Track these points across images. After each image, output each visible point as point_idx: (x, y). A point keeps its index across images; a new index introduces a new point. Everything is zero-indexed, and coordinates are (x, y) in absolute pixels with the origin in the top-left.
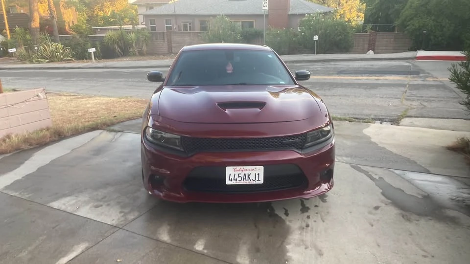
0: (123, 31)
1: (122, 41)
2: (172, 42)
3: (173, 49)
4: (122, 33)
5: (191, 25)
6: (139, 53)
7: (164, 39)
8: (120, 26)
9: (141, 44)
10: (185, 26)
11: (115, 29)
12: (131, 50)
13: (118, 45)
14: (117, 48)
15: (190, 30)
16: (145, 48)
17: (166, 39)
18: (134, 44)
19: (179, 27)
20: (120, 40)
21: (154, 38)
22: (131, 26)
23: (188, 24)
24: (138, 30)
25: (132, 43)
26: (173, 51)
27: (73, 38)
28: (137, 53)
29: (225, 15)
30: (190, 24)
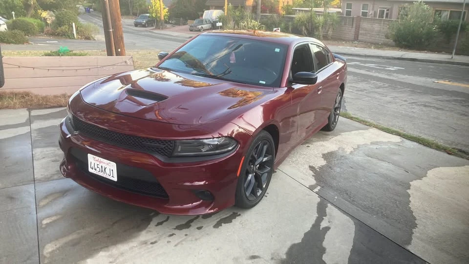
0: (313, 13)
1: (310, 24)
2: (360, 29)
3: (360, 36)
4: (311, 16)
5: (389, 12)
6: (323, 36)
7: (352, 25)
8: (311, 9)
9: (327, 28)
10: (382, 12)
11: (306, 11)
12: (317, 33)
13: (305, 27)
14: (303, 30)
15: (387, 16)
16: (330, 33)
17: (354, 25)
18: (320, 28)
19: (375, 13)
20: (308, 23)
21: (343, 23)
22: (323, 9)
23: (385, 10)
24: (329, 13)
25: (319, 27)
26: (359, 38)
27: (271, 17)
28: (321, 36)
29: (424, 2)
30: (388, 10)
